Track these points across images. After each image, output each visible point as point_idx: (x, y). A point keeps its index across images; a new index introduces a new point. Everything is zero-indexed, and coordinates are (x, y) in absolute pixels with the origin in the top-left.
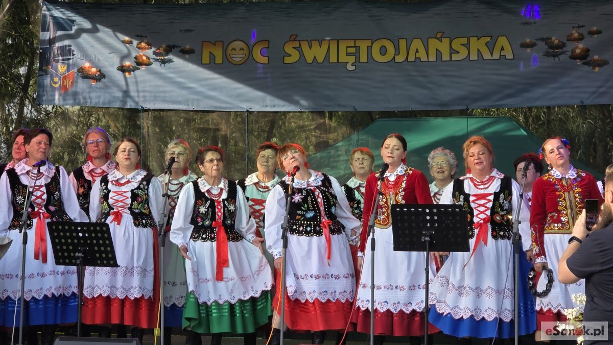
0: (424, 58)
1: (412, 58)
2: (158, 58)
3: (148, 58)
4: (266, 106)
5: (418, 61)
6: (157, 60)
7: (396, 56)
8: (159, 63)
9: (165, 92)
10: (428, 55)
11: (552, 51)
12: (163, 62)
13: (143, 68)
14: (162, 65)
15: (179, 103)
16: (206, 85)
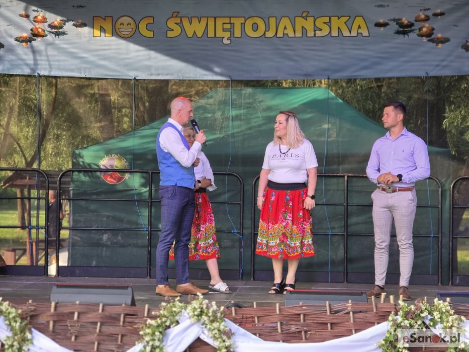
0: (291, 34)
1: (280, 34)
2: (53, 30)
3: (44, 31)
4: (151, 75)
5: (286, 36)
6: (52, 32)
7: (266, 32)
8: (53, 35)
9: (59, 61)
10: (294, 31)
11: (402, 29)
12: (58, 34)
13: (39, 39)
14: (57, 37)
15: (72, 70)
16: (97, 55)
